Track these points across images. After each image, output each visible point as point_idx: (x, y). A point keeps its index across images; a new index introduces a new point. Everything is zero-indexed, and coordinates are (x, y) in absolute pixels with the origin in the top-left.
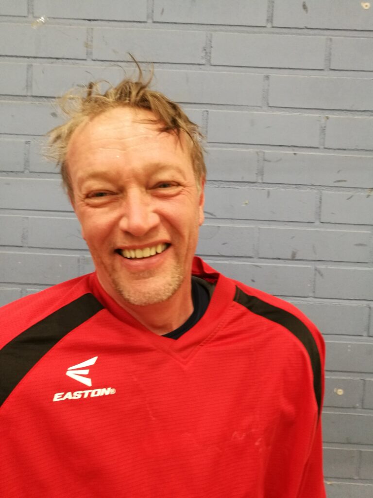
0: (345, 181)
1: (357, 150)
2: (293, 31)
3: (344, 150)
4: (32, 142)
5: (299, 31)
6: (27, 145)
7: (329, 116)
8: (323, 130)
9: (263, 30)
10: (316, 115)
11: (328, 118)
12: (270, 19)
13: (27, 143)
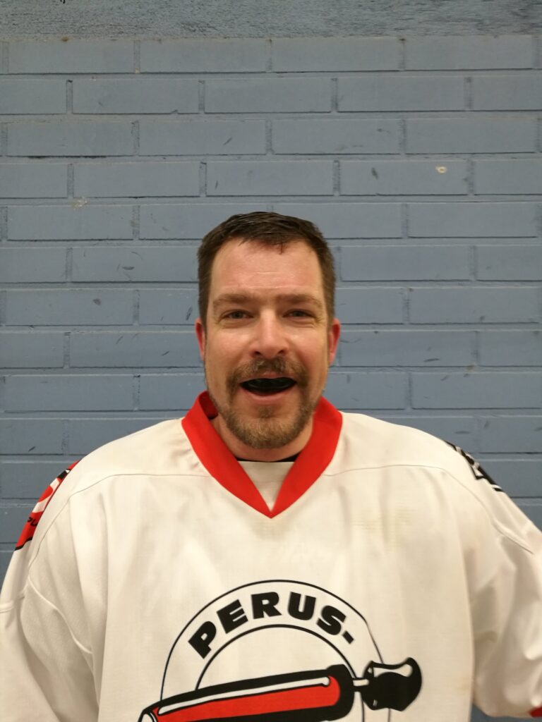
0: (437, 359)
1: (447, 324)
2: (364, 198)
3: (434, 324)
4: (72, 333)
5: (370, 198)
6: (67, 337)
7: (411, 287)
8: (407, 304)
9: (329, 198)
10: (398, 287)
11: (411, 290)
12: (337, 187)
13: (67, 334)
